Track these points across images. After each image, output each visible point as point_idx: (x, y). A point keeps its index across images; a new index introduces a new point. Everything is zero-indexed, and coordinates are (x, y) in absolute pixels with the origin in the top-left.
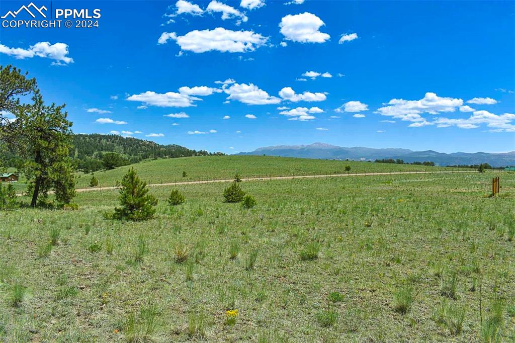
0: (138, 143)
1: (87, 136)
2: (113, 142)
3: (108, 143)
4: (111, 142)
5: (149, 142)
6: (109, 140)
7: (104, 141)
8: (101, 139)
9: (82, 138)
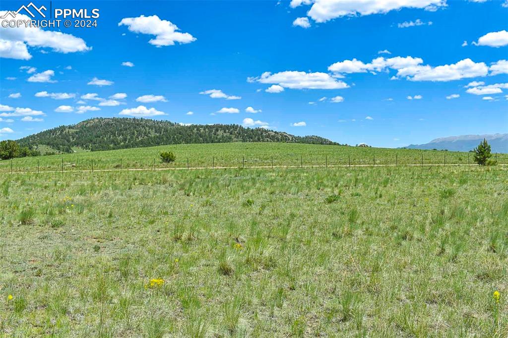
0: (262, 134)
1: (202, 127)
2: (231, 134)
3: (225, 134)
4: (229, 134)
5: (275, 132)
6: (227, 131)
7: (220, 133)
8: (217, 130)
9: (195, 129)
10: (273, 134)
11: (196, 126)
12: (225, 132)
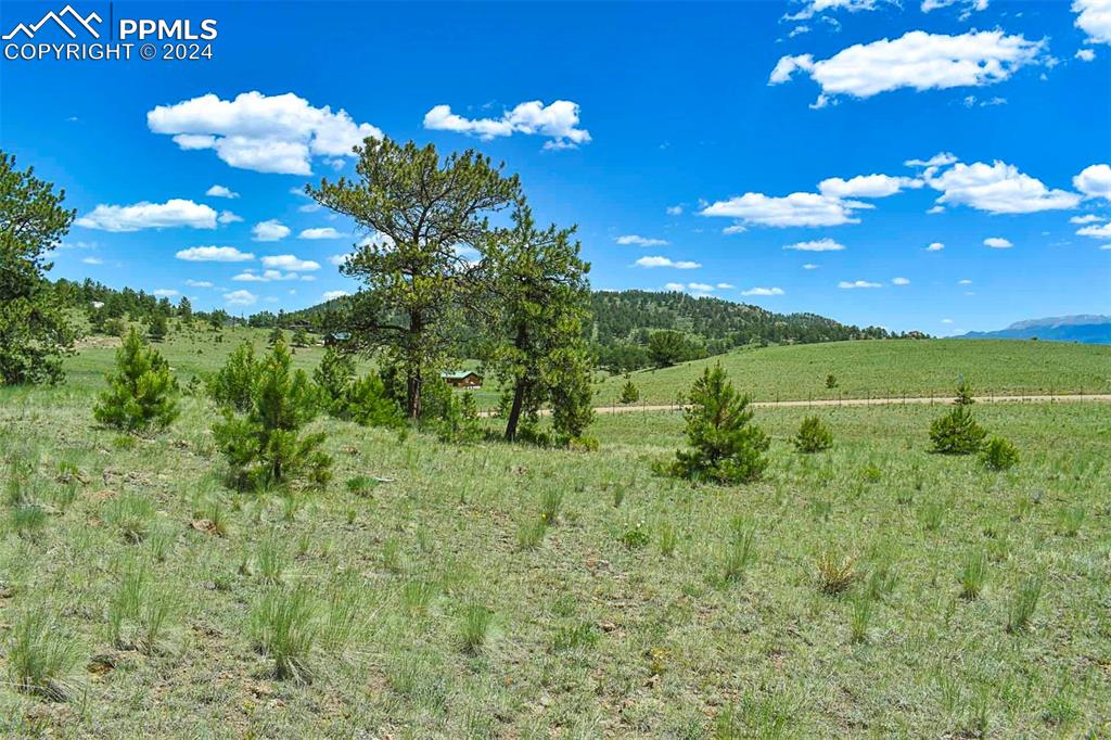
0: (726, 309)
1: (616, 294)
2: (671, 309)
3: (660, 310)
4: (666, 309)
5: (750, 307)
6: (664, 303)
7: (651, 306)
8: (645, 301)
9: (606, 299)
10: (747, 309)
11: (606, 294)
12: (659, 305)
